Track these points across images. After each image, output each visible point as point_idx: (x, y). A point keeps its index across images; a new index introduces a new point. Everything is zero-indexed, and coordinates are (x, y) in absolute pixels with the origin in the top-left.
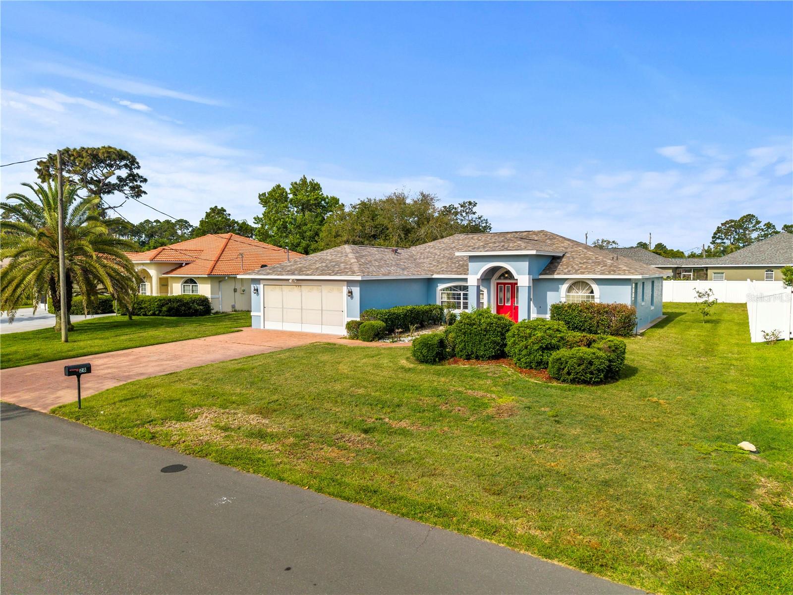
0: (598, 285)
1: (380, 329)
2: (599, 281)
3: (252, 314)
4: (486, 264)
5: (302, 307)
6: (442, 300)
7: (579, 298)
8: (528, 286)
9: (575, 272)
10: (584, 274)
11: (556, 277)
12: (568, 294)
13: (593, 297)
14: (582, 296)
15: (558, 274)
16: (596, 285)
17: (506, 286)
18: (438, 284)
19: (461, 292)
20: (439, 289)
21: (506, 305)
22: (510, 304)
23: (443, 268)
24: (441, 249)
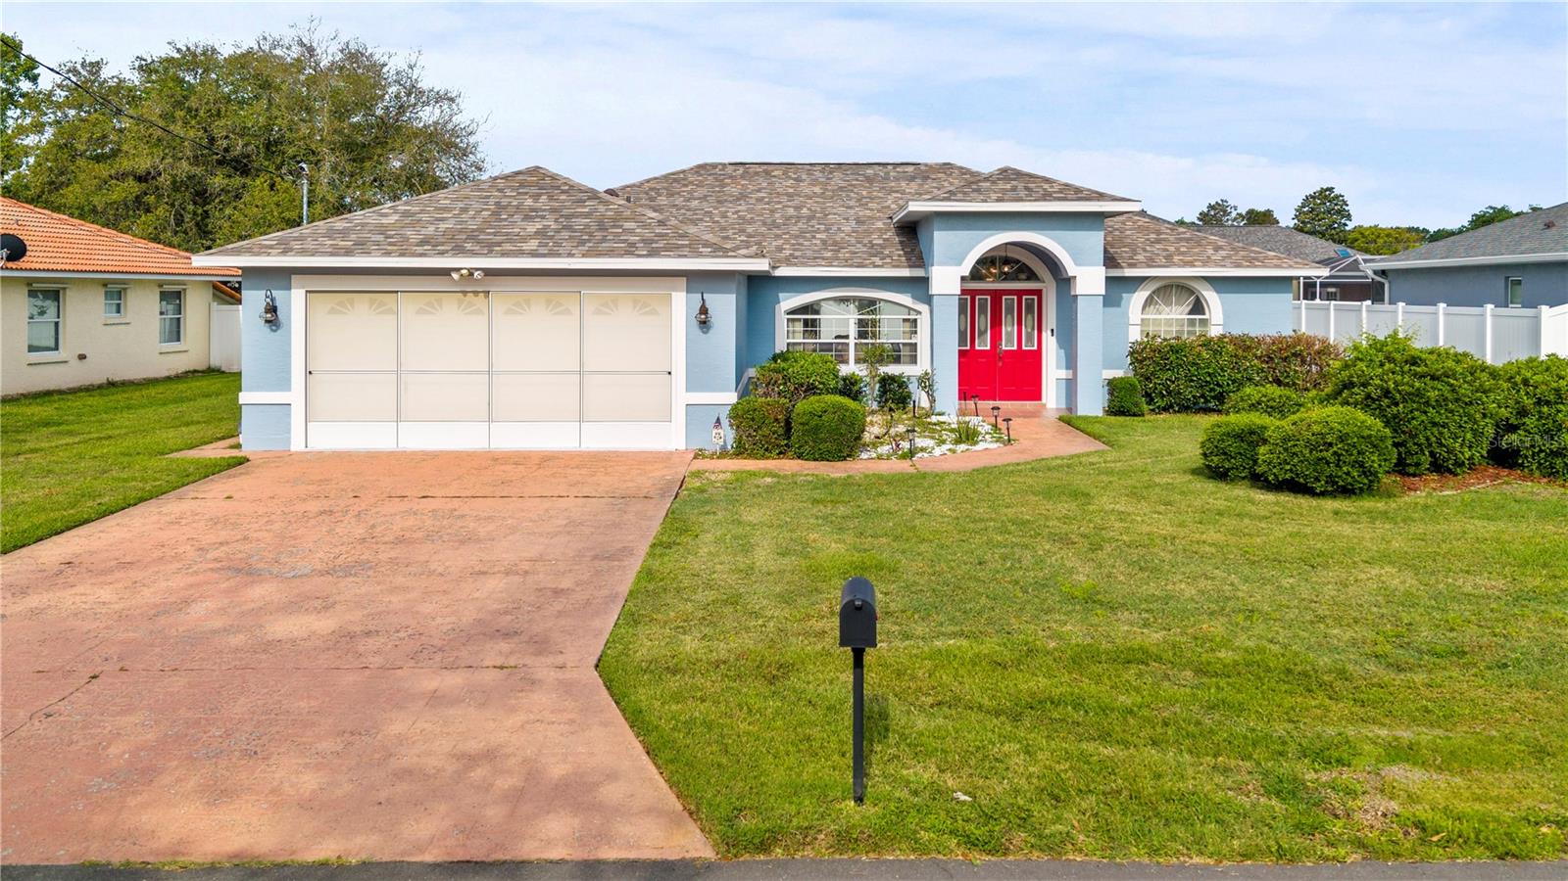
0: (1218, 292)
2: (1220, 283)
3: (244, 397)
4: (992, 235)
5: (490, 364)
6: (789, 341)
7: (1171, 325)
8: (1103, 293)
9: (1169, 262)
10: (1194, 266)
11: (1129, 272)
12: (1144, 317)
13: (1204, 322)
14: (1177, 320)
15: (1132, 266)
16: (1215, 294)
17: (977, 297)
18: (781, 295)
19: (848, 316)
20: (783, 310)
21: (977, 348)
22: (988, 348)
23: (785, 249)
24: (705, 199)
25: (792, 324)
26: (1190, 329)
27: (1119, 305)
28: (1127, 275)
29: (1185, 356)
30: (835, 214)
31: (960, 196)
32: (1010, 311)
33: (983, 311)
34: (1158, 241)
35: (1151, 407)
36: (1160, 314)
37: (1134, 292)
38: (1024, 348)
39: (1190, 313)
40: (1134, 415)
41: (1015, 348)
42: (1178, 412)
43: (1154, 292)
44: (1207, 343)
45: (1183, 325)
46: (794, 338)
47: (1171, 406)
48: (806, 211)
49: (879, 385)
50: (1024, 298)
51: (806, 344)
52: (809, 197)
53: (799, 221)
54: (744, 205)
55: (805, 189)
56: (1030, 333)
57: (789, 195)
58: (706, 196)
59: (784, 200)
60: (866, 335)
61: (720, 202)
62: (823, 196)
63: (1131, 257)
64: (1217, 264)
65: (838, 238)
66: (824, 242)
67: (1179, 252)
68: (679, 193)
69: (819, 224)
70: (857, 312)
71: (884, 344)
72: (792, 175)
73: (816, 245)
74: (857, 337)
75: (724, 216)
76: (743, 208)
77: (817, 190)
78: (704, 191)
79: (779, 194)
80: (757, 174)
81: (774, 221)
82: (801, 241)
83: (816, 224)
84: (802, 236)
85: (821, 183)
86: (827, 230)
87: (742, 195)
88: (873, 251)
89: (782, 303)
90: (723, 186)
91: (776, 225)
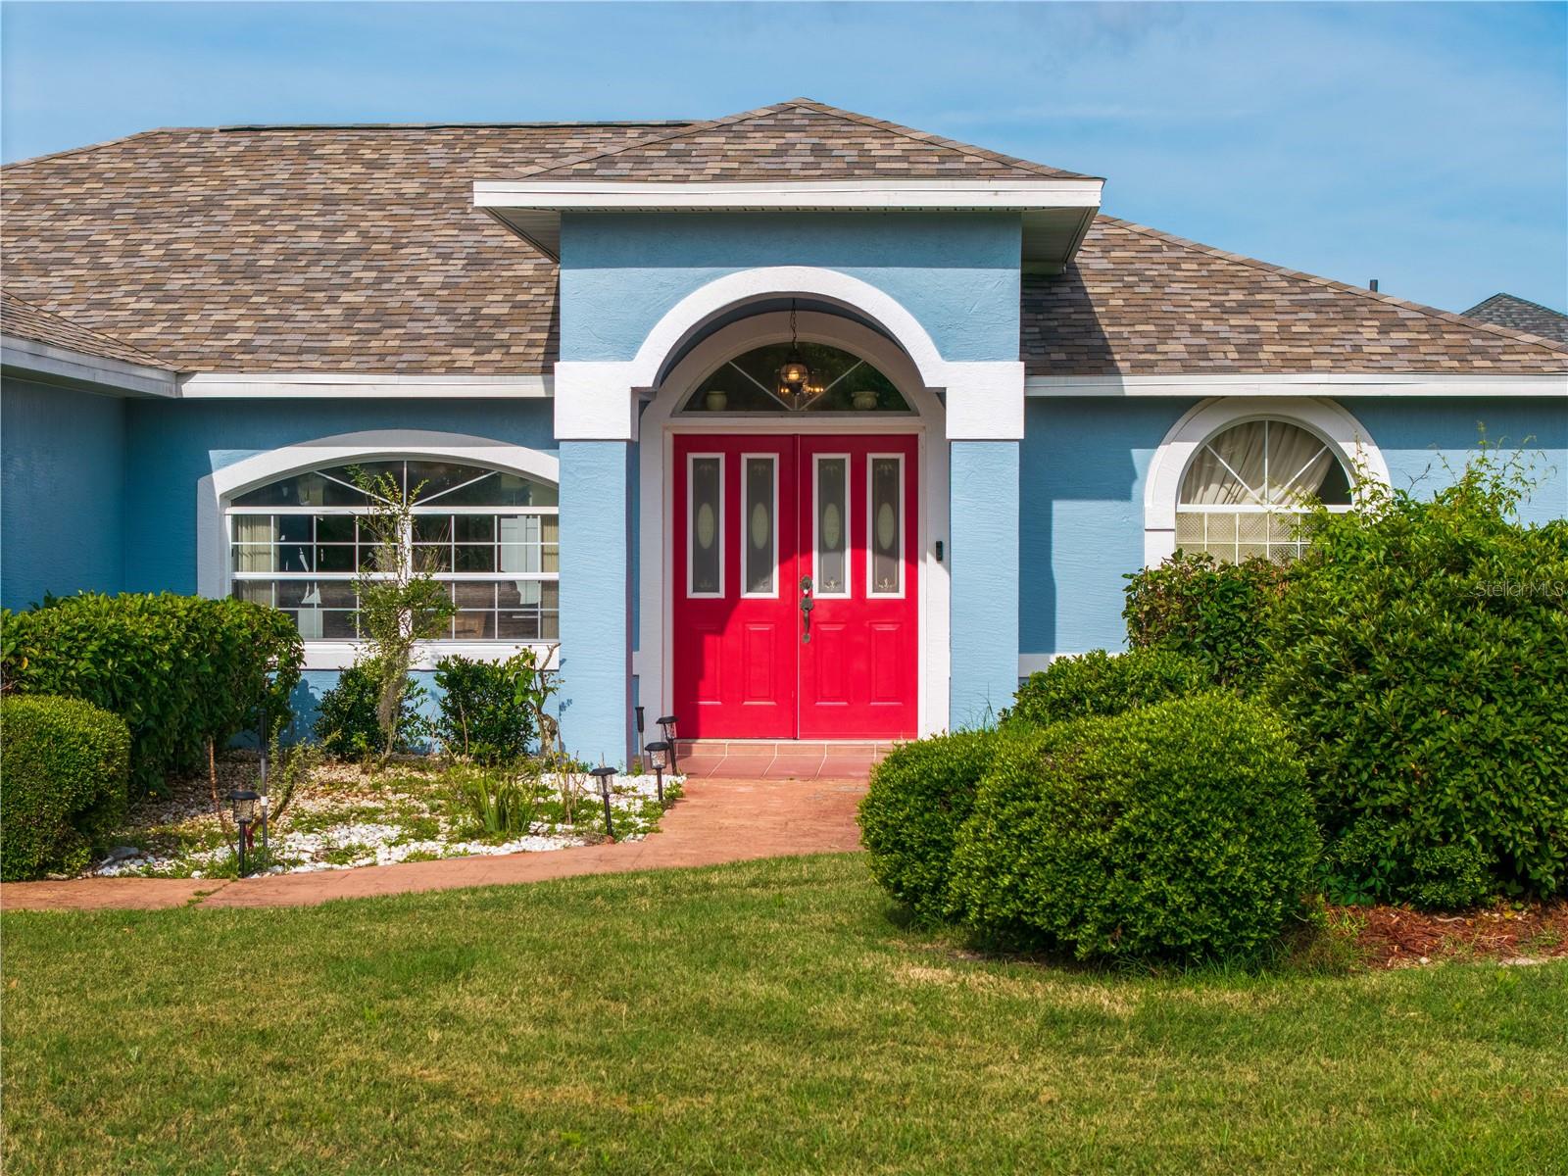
0: (1379, 442)
2: (1382, 417)
6: (240, 576)
8: (1022, 437)
9: (1248, 359)
10: (1309, 369)
11: (1135, 386)
12: (1184, 508)
15: (1141, 368)
16: (1375, 448)
17: (745, 457)
18: (213, 454)
19: (396, 508)
20: (219, 490)
21: (745, 595)
22: (775, 594)
23: (235, 330)
24: (108, 212)
25: (244, 532)
27: (1125, 494)
28: (1131, 391)
29: (1243, 608)
30: (422, 244)
31: (624, 167)
32: (832, 495)
33: (760, 494)
34: (1242, 308)
36: (1232, 502)
37: (1156, 446)
38: (870, 595)
39: (1314, 500)
41: (847, 595)
43: (1217, 441)
46: (252, 569)
48: (350, 237)
49: (444, 693)
50: (870, 457)
51: (282, 583)
52: (379, 205)
53: (316, 263)
54: (198, 226)
55: (382, 185)
56: (886, 560)
57: (330, 201)
58: (113, 206)
59: (310, 212)
60: (443, 559)
61: (140, 220)
62: (418, 202)
63: (1150, 349)
64: (1372, 365)
65: (393, 303)
66: (352, 312)
67: (1285, 335)
68: (48, 202)
69: (365, 268)
70: (419, 497)
71: (490, 584)
72: (368, 154)
73: (326, 319)
74: (418, 566)
75: (131, 251)
76: (191, 232)
77: (411, 187)
78: (117, 194)
79: (304, 198)
80: (279, 152)
81: (251, 264)
82: (293, 309)
83: (357, 270)
84: (302, 299)
85: (432, 172)
86: (377, 283)
87: (209, 204)
88: (469, 333)
89: (216, 475)
90: (173, 183)
91: (250, 272)
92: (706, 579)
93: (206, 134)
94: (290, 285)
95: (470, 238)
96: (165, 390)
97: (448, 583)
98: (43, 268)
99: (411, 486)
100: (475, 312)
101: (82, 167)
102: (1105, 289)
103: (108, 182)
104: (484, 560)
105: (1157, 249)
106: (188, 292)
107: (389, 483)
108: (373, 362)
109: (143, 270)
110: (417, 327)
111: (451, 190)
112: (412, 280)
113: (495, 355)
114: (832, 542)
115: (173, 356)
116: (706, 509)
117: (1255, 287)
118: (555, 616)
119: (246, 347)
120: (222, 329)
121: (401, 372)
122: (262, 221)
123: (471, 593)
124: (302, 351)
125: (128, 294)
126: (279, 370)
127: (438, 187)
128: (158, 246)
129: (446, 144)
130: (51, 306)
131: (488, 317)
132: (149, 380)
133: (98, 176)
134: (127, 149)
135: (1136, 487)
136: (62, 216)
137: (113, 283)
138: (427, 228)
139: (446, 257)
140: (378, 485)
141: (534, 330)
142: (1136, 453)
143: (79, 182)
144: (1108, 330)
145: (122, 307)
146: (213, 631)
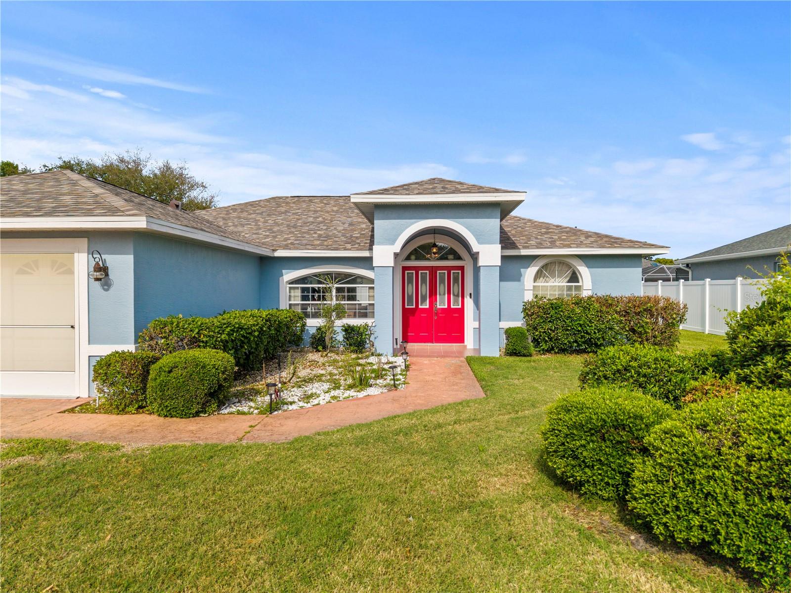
1: (223, 373)
2: (586, 259)
4: (415, 222)
6: (291, 302)
7: (555, 291)
8: (500, 265)
9: (553, 245)
10: (571, 247)
11: (524, 252)
12: (535, 284)
13: (578, 288)
14: (559, 286)
15: (525, 247)
16: (587, 268)
17: (420, 272)
18: (283, 271)
19: (331, 285)
20: (285, 281)
21: (420, 307)
22: (428, 307)
23: (289, 240)
24: (261, 214)
25: (292, 291)
26: (569, 293)
27: (519, 280)
28: (522, 254)
32: (442, 281)
33: (424, 281)
34: (546, 233)
35: (537, 349)
36: (547, 282)
37: (528, 268)
38: (452, 307)
39: (568, 282)
40: (524, 355)
41: (446, 307)
42: (558, 353)
43: (543, 267)
44: (578, 302)
45: (563, 291)
46: (294, 301)
47: (552, 349)
48: (320, 219)
49: (344, 333)
50: (452, 272)
51: (302, 304)
52: (328, 212)
53: (311, 225)
54: (283, 216)
55: (328, 208)
56: (456, 298)
57: (316, 211)
58: (262, 212)
59: (311, 214)
60: (343, 298)
61: (269, 215)
62: (337, 212)
63: (526, 243)
64: (587, 246)
65: (330, 234)
66: (320, 236)
67: (560, 239)
68: (247, 211)
69: (324, 226)
70: (337, 282)
71: (356, 304)
72: (325, 202)
73: (313, 237)
74: (337, 300)
75: (266, 222)
76: (281, 218)
77: (335, 209)
78: (264, 209)
79: (310, 211)
80: (304, 201)
81: (295, 225)
82: (305, 235)
83: (321, 226)
84: (308, 233)
85: (340, 205)
86: (327, 229)
87: (286, 212)
88: (350, 241)
89: (284, 277)
90: (278, 207)
91: (295, 227)
92: (410, 302)
93: (287, 197)
94: (305, 229)
95: (349, 219)
96: (270, 254)
97: (345, 304)
98: (243, 226)
99: (335, 279)
100: (351, 236)
101: (257, 204)
102: (510, 229)
103: (263, 207)
104: (353, 298)
105: (518, 220)
106: (278, 231)
107: (329, 278)
108: (325, 247)
109: (268, 226)
110: (337, 239)
111: (345, 209)
112: (335, 229)
113: (357, 246)
114: (442, 293)
115: (273, 246)
116: (410, 285)
117: (548, 228)
118: (374, 312)
119: (292, 244)
120: (286, 239)
121: (332, 250)
122: (299, 216)
123: (350, 306)
124: (306, 245)
125: (263, 231)
126: (300, 249)
127: (342, 209)
128: (272, 221)
129: (344, 200)
130: (243, 234)
131: (354, 237)
132: (265, 252)
133: (260, 206)
134: (268, 200)
135: (522, 278)
136: (250, 214)
137: (260, 229)
138: (339, 217)
139: (344, 223)
140: (326, 279)
141: (366, 240)
142: (522, 270)
143: (256, 207)
144: (513, 239)
145: (261, 234)
146: (275, 321)
